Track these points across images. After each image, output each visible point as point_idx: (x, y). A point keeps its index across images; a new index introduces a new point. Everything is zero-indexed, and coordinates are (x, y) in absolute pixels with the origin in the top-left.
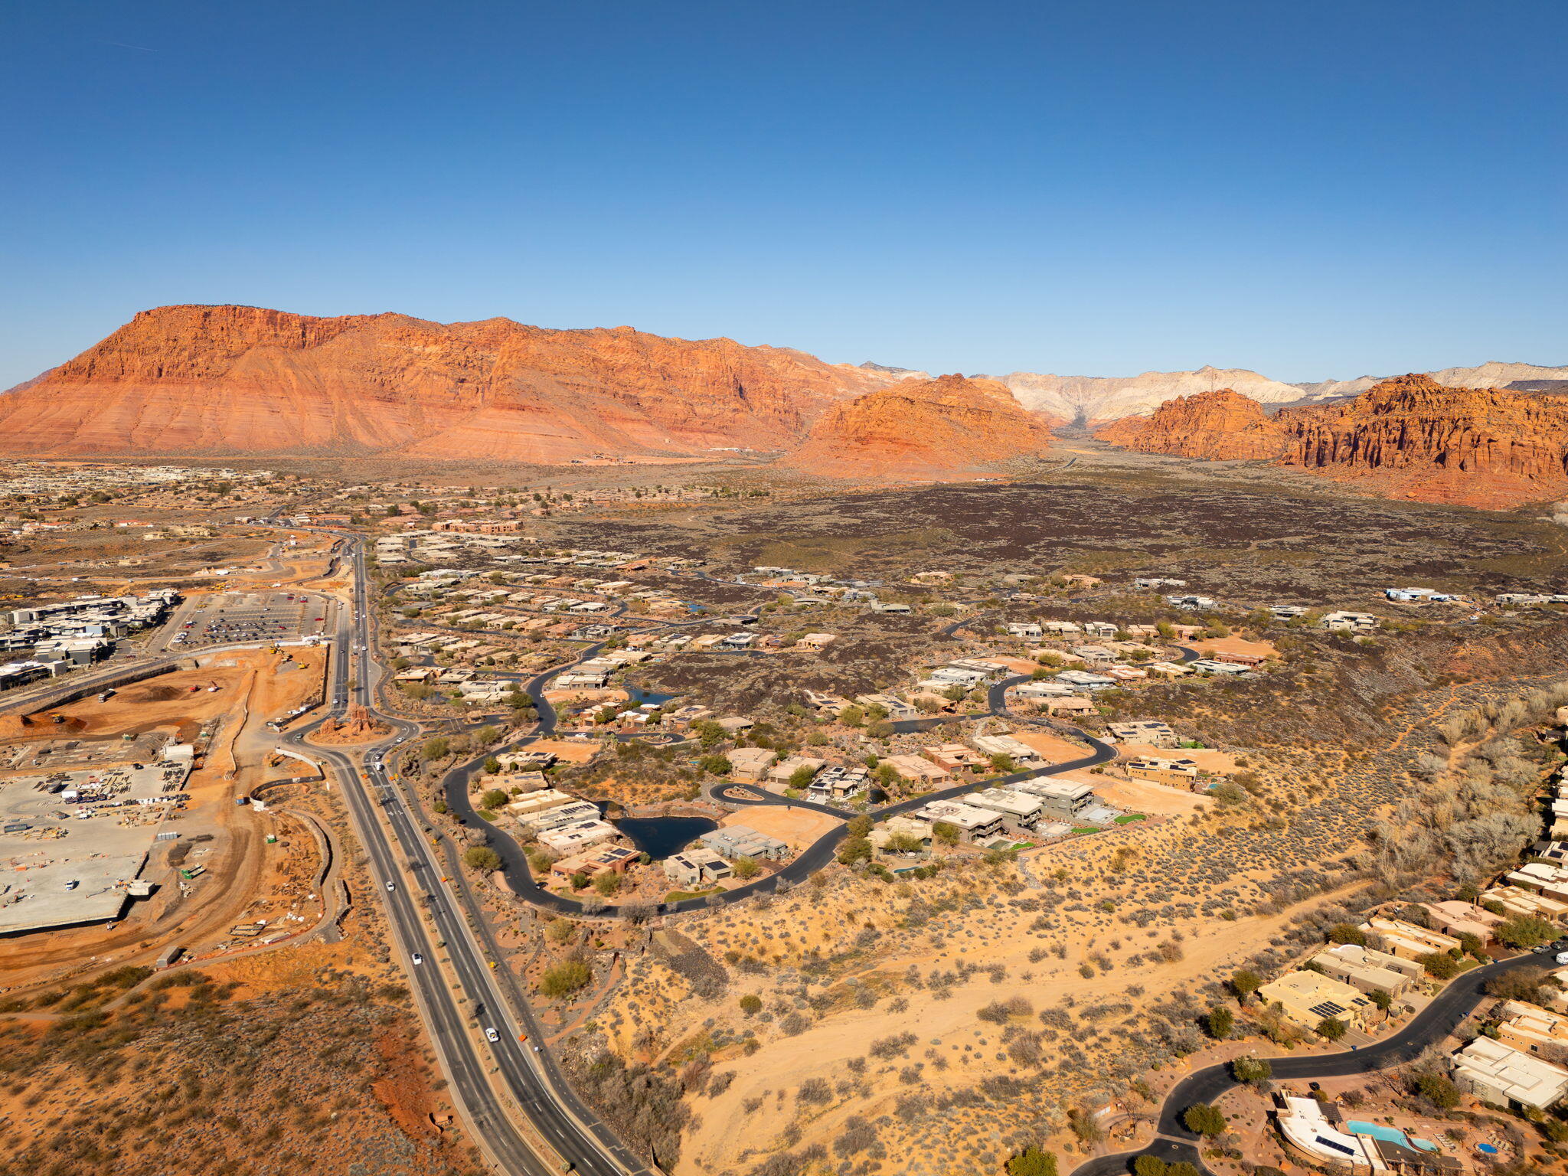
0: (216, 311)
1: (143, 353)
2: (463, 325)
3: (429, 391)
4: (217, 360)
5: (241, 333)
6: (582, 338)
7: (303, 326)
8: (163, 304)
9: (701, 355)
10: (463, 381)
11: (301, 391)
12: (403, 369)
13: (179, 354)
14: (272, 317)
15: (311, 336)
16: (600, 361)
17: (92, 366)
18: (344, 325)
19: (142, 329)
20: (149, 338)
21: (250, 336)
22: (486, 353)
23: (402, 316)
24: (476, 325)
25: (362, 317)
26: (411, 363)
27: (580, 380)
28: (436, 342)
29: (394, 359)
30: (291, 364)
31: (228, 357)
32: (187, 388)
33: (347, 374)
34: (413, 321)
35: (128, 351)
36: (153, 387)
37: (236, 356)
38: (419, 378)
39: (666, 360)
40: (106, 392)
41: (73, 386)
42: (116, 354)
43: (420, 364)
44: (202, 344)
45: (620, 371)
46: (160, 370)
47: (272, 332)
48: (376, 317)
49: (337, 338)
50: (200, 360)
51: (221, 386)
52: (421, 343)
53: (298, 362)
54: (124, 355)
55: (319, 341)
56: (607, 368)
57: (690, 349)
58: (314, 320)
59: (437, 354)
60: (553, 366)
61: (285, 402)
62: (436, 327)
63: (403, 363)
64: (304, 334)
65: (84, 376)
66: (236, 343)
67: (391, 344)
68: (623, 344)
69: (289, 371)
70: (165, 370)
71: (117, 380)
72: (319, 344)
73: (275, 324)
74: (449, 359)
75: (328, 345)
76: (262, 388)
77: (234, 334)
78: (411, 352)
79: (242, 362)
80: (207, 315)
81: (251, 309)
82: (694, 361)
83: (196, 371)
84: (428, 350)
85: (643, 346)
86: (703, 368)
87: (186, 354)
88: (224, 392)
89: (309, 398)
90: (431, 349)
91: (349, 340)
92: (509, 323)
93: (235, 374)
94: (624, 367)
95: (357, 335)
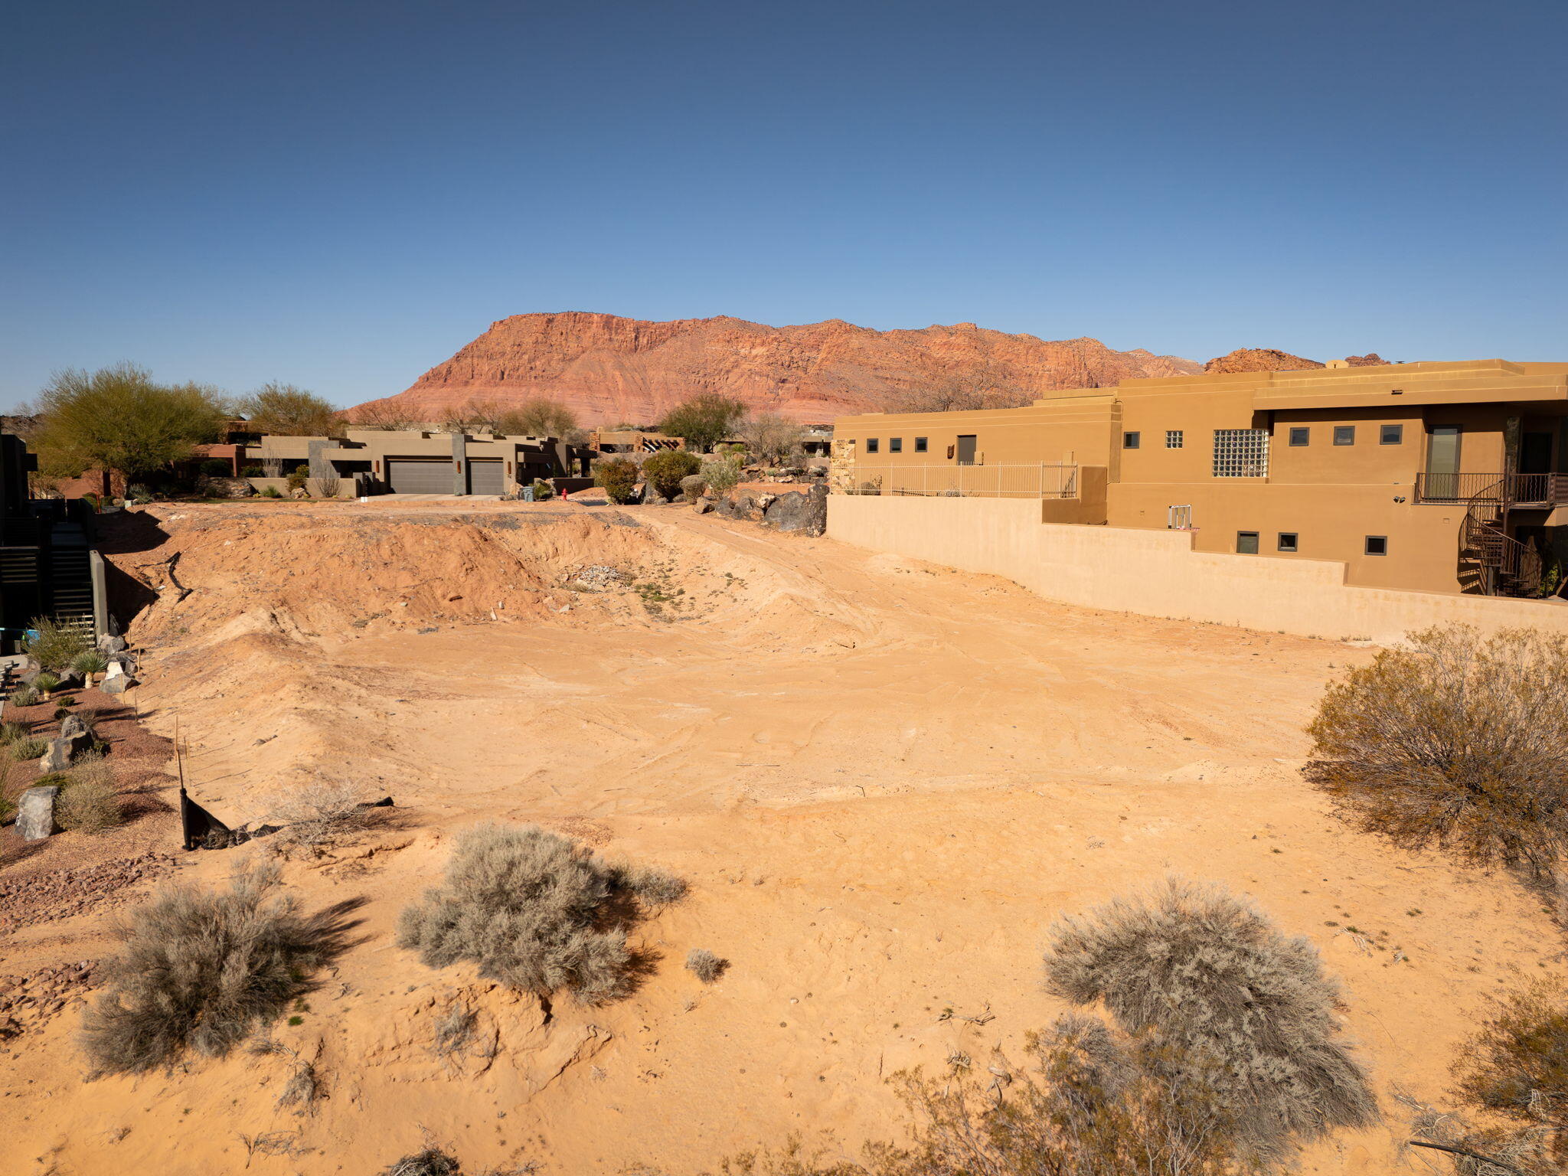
0: (559, 318)
1: (490, 358)
2: (795, 328)
3: (750, 392)
4: (553, 363)
5: (578, 337)
6: (916, 336)
7: (637, 330)
8: (514, 314)
9: (1050, 351)
10: (784, 381)
11: (626, 393)
12: (728, 372)
13: (520, 358)
14: (608, 322)
15: (643, 341)
16: (929, 357)
17: (449, 372)
18: (675, 330)
19: (493, 336)
20: (498, 344)
21: (586, 341)
22: (814, 354)
23: (733, 320)
24: (808, 328)
25: (695, 321)
26: (736, 365)
27: (903, 375)
28: (763, 344)
29: (720, 361)
30: (621, 367)
31: (564, 360)
32: (524, 389)
33: (672, 376)
34: (744, 324)
35: (478, 357)
36: (494, 390)
37: (571, 360)
38: (742, 380)
39: (1008, 357)
40: (456, 394)
41: (432, 390)
42: (469, 359)
43: (745, 366)
44: (542, 348)
45: (952, 368)
46: (503, 373)
47: (607, 336)
48: (708, 321)
49: (668, 342)
50: (538, 363)
51: (553, 387)
52: (748, 346)
53: (628, 364)
54: (475, 361)
55: (651, 345)
56: (936, 363)
57: (1036, 347)
58: (647, 325)
59: (762, 356)
60: (873, 360)
61: (609, 402)
62: (767, 330)
63: (728, 365)
64: (636, 338)
65: (442, 380)
66: (573, 347)
67: (719, 347)
68: (960, 340)
69: (617, 373)
70: (506, 373)
71: (466, 383)
72: (651, 348)
73: (610, 329)
74: (772, 360)
75: (661, 349)
76: (589, 389)
77: (572, 340)
78: (737, 353)
79: (576, 365)
80: (550, 321)
81: (590, 315)
82: (1042, 358)
83: (533, 373)
84: (754, 352)
85: (984, 342)
86: (1051, 365)
87: (526, 357)
88: (555, 393)
89: (631, 398)
90: (759, 351)
91: (679, 343)
92: (841, 324)
93: (568, 376)
94: (957, 364)
95: (688, 338)
